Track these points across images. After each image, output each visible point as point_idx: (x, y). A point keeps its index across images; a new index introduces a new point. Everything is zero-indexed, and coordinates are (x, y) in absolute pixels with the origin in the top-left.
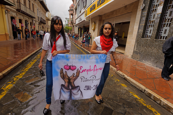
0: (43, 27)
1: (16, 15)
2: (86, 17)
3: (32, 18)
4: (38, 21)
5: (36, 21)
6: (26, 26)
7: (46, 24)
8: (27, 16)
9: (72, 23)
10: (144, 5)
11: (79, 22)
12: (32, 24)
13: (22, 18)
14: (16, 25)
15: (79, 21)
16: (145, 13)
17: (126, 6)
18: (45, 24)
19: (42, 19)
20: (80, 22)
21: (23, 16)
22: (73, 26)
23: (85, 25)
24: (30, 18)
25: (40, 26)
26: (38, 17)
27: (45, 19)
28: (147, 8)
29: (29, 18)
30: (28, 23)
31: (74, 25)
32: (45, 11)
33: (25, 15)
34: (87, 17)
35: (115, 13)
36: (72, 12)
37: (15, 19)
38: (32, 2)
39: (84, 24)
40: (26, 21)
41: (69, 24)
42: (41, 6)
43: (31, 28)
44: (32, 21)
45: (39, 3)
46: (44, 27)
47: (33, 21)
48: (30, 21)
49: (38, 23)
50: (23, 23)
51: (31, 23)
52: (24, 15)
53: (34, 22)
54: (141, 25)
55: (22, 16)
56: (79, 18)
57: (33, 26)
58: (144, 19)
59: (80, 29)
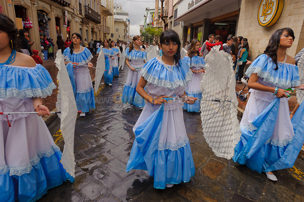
0: (93, 32)
3: (61, 7)
4: (81, 14)
5: (72, 14)
6: (40, 25)
7: (100, 23)
9: (163, 17)
11: (191, 9)
12: (62, 21)
15: (190, 5)
18: (97, 22)
19: (90, 9)
20: (195, 6)
22: (166, 25)
23: (212, 17)
24: (56, 4)
25: (86, 28)
26: (80, 4)
27: (97, 10)
29: (50, 5)
30: (49, 19)
31: (168, 21)
39: (208, 13)
40: (41, 13)
41: (155, 22)
43: (59, 32)
44: (60, 14)
46: (96, 30)
47: (64, 13)
48: (54, 13)
49: (79, 20)
53: (68, 16)
57: (64, 28)
59: (189, 30)
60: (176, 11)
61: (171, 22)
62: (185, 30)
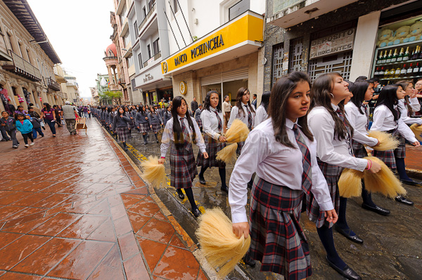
0: (56, 99)
1: (5, 77)
2: (165, 74)
3: (33, 82)
4: (45, 85)
5: (40, 87)
6: (26, 99)
7: (59, 91)
8: (23, 78)
9: (121, 84)
10: (266, 60)
12: (36, 93)
13: (16, 83)
14: (9, 100)
16: (269, 69)
17: (237, 59)
18: (57, 90)
19: (51, 80)
21: (17, 79)
22: (125, 90)
24: (29, 81)
26: (43, 77)
28: (270, 63)
29: (28, 83)
30: (30, 94)
31: (127, 87)
32: (50, 61)
33: (20, 77)
34: (168, 73)
35: (220, 67)
36: (113, 62)
37: (4, 87)
38: (25, 46)
40: (25, 90)
41: (111, 87)
42: (43, 52)
44: (34, 88)
45: (39, 47)
46: (57, 97)
47: (36, 86)
48: (30, 88)
49: (45, 91)
50: (20, 95)
51: (33, 92)
52: (18, 76)
53: (38, 89)
54: (266, 83)
55: (15, 80)
56: (144, 75)
57: (39, 100)
58: (269, 76)
59: (147, 94)
60: (133, 80)
61: (130, 88)
62: (144, 94)
